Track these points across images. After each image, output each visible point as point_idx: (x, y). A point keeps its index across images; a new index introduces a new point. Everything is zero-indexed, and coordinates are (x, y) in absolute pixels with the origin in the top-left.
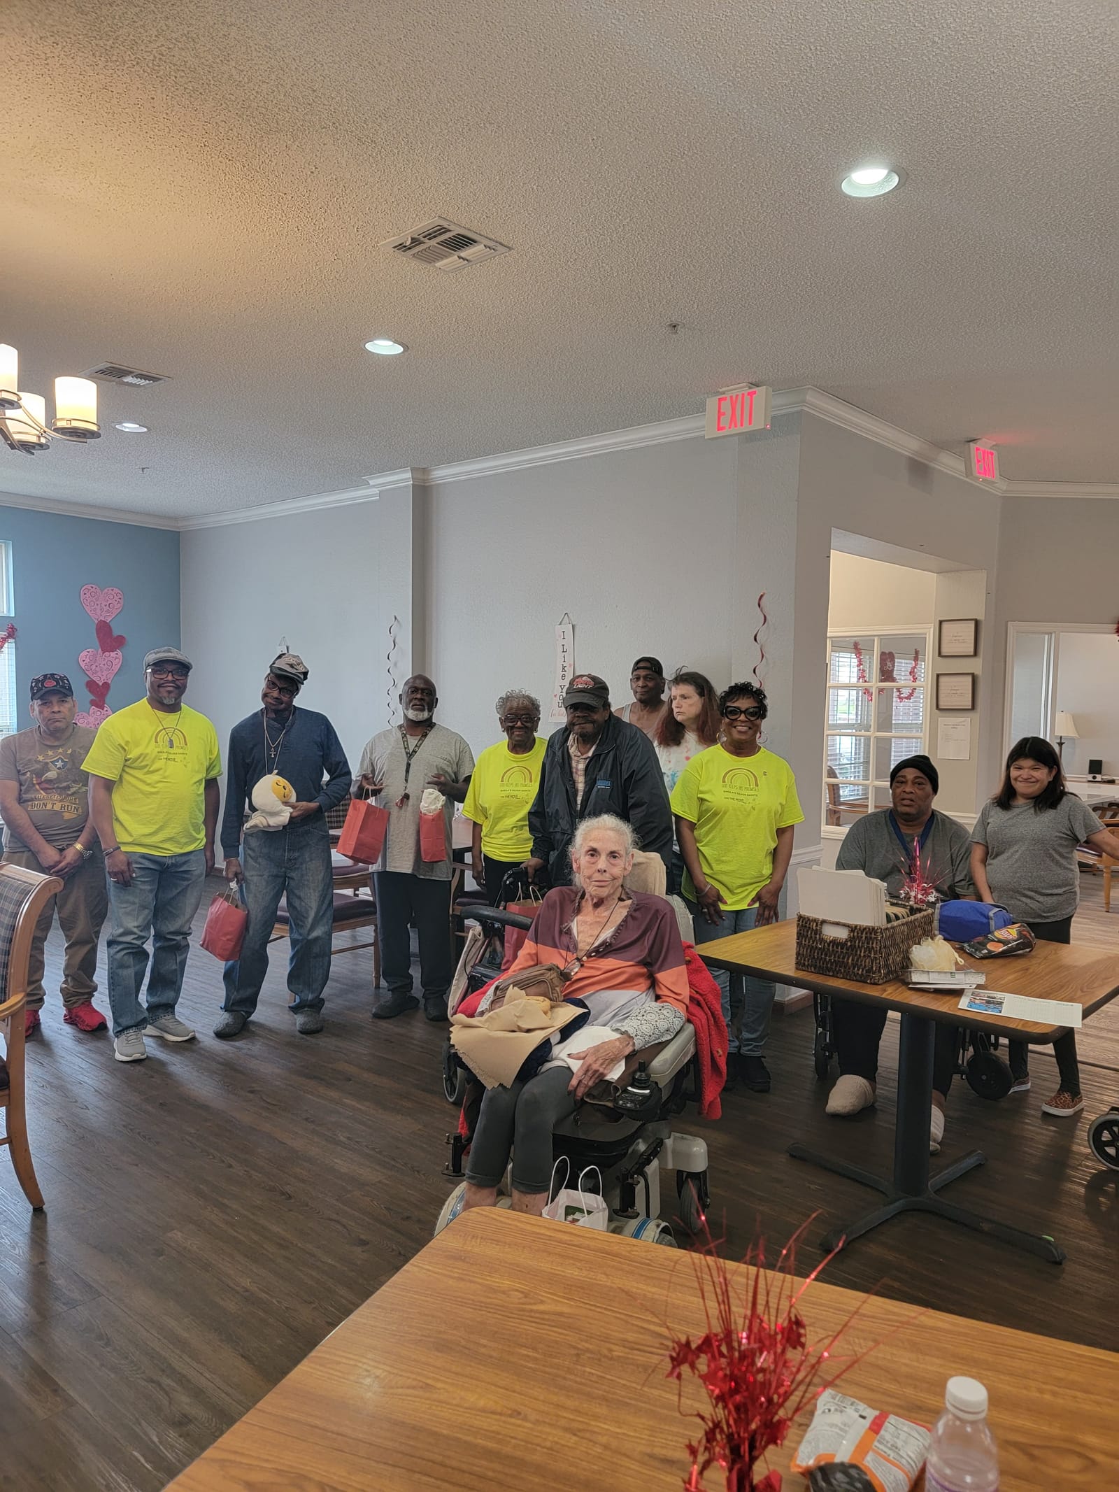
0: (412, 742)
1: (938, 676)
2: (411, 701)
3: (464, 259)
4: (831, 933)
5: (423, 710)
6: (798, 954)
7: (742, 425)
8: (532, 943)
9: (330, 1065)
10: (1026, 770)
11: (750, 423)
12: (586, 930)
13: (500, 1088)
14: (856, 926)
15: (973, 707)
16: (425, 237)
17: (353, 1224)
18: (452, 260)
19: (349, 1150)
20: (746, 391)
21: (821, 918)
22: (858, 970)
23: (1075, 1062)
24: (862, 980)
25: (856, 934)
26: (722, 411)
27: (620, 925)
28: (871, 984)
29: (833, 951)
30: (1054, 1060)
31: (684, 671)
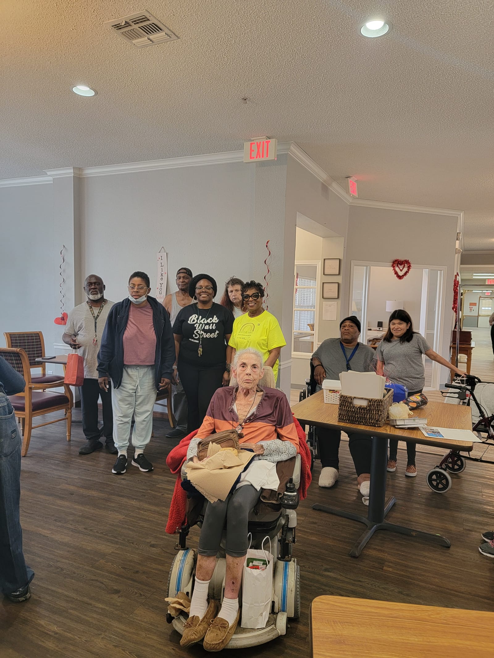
0: (96, 311)
1: (323, 283)
2: (90, 290)
3: (151, 40)
4: (358, 403)
5: (97, 294)
6: (340, 414)
7: (263, 157)
8: (210, 418)
9: (58, 487)
10: (397, 325)
11: (267, 156)
12: (242, 408)
13: (219, 501)
14: (372, 399)
15: (338, 297)
16: (132, 22)
17: (107, 581)
18: (143, 40)
19: (88, 535)
20: (265, 140)
21: (353, 396)
22: (372, 420)
23: (415, 452)
24: (374, 425)
25: (372, 403)
26: (252, 149)
27: (259, 404)
28: (378, 427)
29: (359, 412)
30: (406, 452)
31: (234, 277)
